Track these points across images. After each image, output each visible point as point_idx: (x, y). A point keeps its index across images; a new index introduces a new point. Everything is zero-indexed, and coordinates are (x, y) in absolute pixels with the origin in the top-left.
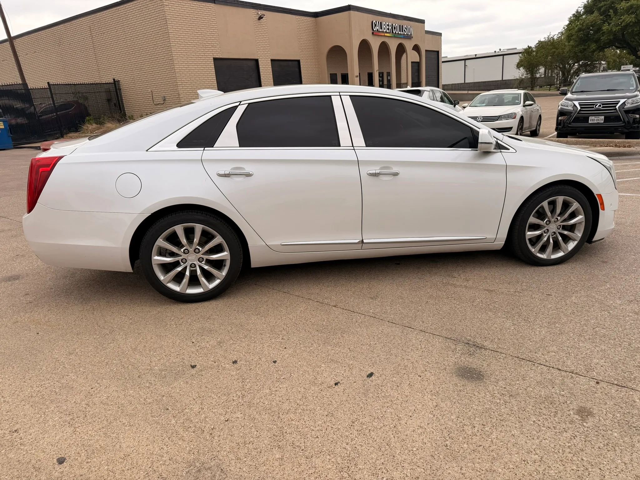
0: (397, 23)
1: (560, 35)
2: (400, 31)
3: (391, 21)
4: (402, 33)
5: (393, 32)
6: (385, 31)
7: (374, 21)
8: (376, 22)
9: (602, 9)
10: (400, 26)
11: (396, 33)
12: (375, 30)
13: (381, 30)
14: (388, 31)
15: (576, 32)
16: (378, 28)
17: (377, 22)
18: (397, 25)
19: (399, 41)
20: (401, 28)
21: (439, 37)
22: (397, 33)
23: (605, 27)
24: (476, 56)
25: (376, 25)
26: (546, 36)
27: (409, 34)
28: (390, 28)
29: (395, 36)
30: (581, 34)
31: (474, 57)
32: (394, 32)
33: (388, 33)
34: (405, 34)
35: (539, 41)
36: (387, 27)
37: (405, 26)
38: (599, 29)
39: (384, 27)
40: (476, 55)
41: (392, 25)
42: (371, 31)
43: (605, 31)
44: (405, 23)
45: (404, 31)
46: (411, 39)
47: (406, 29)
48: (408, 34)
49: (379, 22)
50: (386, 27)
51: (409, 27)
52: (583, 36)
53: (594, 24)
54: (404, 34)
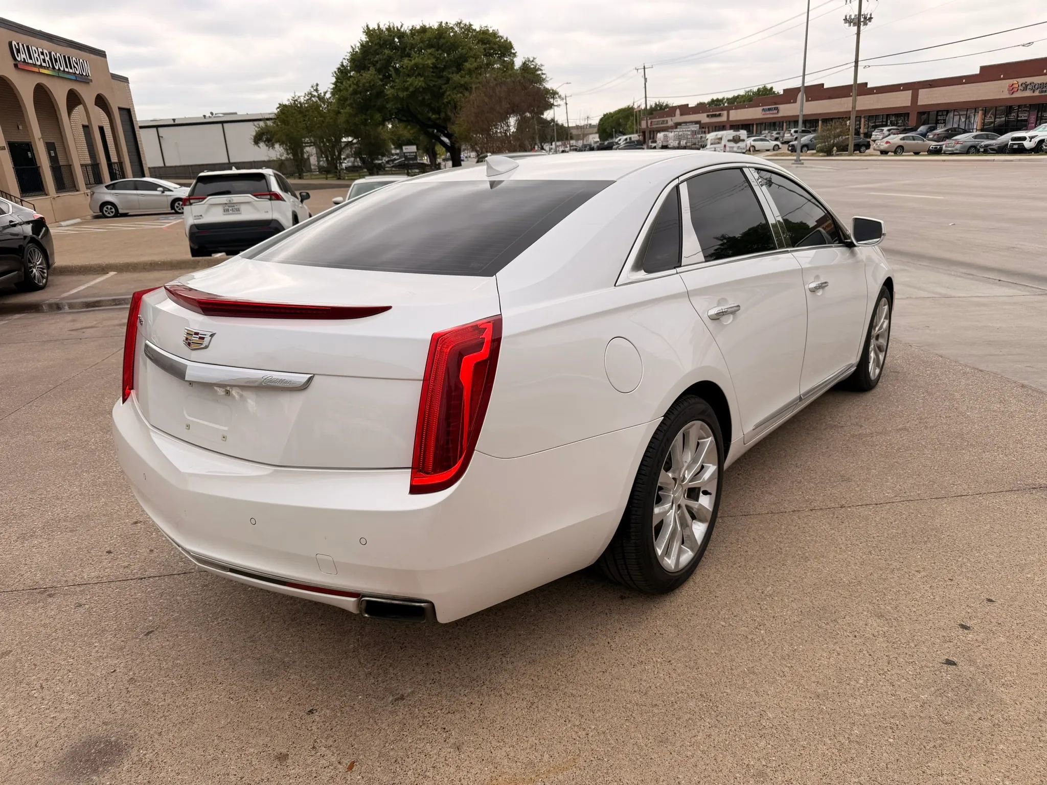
0: (59, 52)
1: (307, 98)
2: (67, 67)
3: (46, 46)
4: (71, 71)
5: (54, 68)
6: (39, 63)
7: (14, 43)
8: (18, 44)
9: (378, 66)
10: (64, 57)
11: (59, 69)
12: (19, 59)
13: (30, 61)
14: (44, 64)
15: (352, 94)
16: (23, 56)
17: (21, 46)
18: (58, 55)
19: (68, 86)
20: (68, 61)
21: (126, 84)
22: (62, 69)
23: (389, 90)
24: (174, 122)
25: (18, 51)
26: (290, 98)
27: (84, 74)
28: (47, 59)
29: (60, 76)
30: (359, 98)
31: (172, 123)
32: (57, 68)
33: (45, 68)
34: (78, 72)
35: (279, 104)
36: (42, 57)
37: (74, 59)
38: (380, 94)
39: (36, 55)
40: (174, 120)
41: (50, 53)
42: (12, 62)
43: (391, 96)
44: (73, 54)
45: (75, 67)
46: (88, 83)
47: (77, 64)
48: (82, 74)
49: (23, 45)
50: (39, 55)
51: (81, 60)
52: (362, 101)
53: (373, 85)
54: (75, 73)
